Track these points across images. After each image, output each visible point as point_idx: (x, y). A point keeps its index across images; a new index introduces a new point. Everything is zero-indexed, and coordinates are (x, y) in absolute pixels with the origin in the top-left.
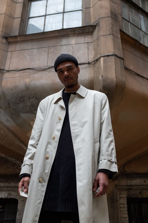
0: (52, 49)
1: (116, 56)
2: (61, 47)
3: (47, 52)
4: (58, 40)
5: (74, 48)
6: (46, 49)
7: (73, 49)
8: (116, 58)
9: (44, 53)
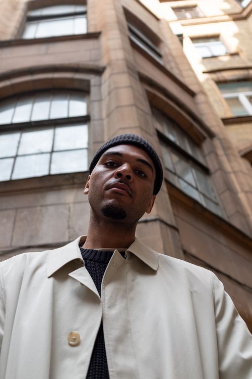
0: (25, 213)
1: (162, 221)
2: (44, 209)
3: (12, 219)
4: (39, 196)
5: (72, 209)
6: (12, 213)
7: (69, 211)
8: (164, 226)
9: (5, 220)
